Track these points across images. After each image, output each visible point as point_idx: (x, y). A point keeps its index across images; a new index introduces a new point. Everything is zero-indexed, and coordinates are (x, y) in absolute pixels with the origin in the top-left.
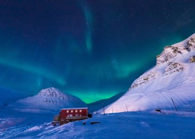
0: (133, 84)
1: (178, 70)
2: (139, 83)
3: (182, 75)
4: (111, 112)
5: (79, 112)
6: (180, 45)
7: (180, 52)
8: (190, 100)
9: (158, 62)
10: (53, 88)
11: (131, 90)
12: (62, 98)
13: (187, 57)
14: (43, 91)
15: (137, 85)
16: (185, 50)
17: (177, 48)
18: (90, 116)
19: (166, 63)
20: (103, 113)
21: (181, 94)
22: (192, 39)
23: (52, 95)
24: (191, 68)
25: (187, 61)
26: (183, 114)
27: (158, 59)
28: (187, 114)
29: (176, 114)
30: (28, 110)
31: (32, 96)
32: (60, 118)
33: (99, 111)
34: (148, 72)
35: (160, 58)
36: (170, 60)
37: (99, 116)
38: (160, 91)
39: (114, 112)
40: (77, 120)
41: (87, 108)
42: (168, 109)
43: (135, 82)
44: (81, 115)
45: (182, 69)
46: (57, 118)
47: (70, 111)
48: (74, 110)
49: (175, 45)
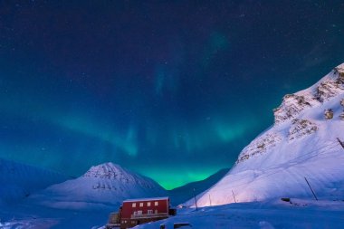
0: (241, 155)
1: (308, 132)
2: (250, 153)
3: (316, 139)
4: (208, 205)
5: (153, 207)
6: (307, 93)
7: (307, 103)
8: (335, 180)
9: (277, 119)
10: (110, 164)
11: (239, 165)
12: (124, 181)
13: (320, 111)
14: (94, 169)
15: (247, 156)
16: (315, 101)
17: (303, 97)
18: (172, 212)
19: (289, 121)
20: (194, 207)
21: (321, 170)
22: (323, 85)
23: (109, 176)
24: (329, 127)
25: (320, 117)
26: (328, 206)
27: (276, 114)
28: (335, 205)
29: (316, 206)
30: (66, 204)
31: (74, 178)
32: (121, 217)
33: (188, 203)
34: (264, 136)
35: (280, 113)
36: (295, 116)
37: (187, 213)
38: (286, 166)
39: (213, 204)
40: (149, 220)
41: (167, 198)
42: (301, 196)
43: (244, 151)
44: (156, 211)
45: (315, 129)
46: (114, 219)
47: (138, 204)
48: (145, 203)
49: (299, 94)
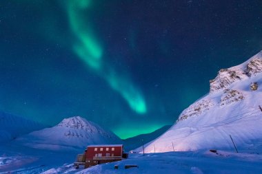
0: (181, 116)
1: (236, 100)
2: (188, 114)
3: (242, 106)
4: (153, 152)
5: (110, 151)
6: (238, 69)
7: (238, 77)
8: (254, 138)
9: (212, 88)
10: (78, 117)
11: (179, 123)
12: (89, 131)
13: (247, 84)
14: (66, 121)
15: (186, 117)
16: (244, 75)
17: (234, 72)
18: (125, 156)
19: (221, 90)
20: (142, 153)
21: (243, 130)
22: (252, 62)
23: (77, 127)
24: (253, 96)
25: (247, 88)
26: (246, 157)
27: (211, 84)
28: (251, 157)
29: (235, 157)
30: (44, 146)
31: (51, 127)
32: (85, 157)
33: (137, 150)
34: (200, 101)
35: (214, 84)
36: (227, 87)
37: (136, 157)
38: (216, 125)
39: (157, 152)
40: (107, 161)
41: (121, 145)
42: (225, 149)
43: (183, 112)
44: (113, 155)
45: (242, 98)
46: (81, 158)
47: (99, 148)
48: (105, 148)
49: (232, 69)
